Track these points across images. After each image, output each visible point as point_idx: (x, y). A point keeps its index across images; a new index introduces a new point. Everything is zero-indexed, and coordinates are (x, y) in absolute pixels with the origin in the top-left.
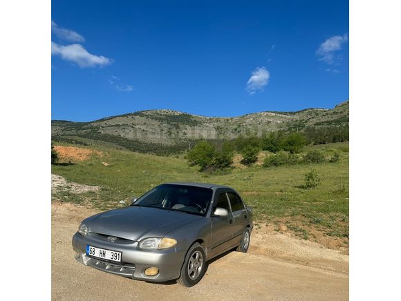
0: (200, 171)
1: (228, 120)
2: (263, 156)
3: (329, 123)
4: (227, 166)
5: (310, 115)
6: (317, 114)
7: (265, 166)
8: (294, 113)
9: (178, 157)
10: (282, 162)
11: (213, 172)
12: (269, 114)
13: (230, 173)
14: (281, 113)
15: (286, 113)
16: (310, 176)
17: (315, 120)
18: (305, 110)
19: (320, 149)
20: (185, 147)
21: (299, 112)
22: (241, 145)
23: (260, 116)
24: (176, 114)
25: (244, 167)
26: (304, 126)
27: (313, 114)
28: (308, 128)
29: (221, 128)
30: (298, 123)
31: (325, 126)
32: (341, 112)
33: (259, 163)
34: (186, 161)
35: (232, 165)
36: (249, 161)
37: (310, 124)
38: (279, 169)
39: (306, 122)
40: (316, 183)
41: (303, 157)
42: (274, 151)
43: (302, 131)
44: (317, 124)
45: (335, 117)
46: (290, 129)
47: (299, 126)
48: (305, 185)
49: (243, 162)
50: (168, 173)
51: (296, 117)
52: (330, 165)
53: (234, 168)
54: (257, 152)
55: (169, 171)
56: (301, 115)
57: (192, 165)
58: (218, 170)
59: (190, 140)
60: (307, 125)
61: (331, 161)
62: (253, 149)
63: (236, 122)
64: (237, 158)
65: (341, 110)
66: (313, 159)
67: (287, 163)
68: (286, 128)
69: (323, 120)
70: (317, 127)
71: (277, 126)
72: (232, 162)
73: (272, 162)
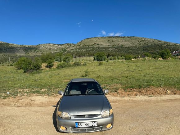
0: (24, 72)
3: (76, 49)
4: (39, 69)
5: (68, 46)
6: (71, 46)
7: (58, 68)
8: (62, 45)
10: (65, 66)
11: (33, 72)
12: (51, 45)
13: (42, 72)
14: (56, 45)
15: (58, 45)
16: (86, 72)
17: (70, 48)
18: (66, 44)
20: (7, 60)
21: (63, 44)
22: (44, 59)
23: (46, 45)
25: (48, 69)
26: (66, 51)
27: (69, 46)
28: (68, 51)
29: (27, 51)
30: (63, 49)
31: (74, 51)
32: (80, 45)
33: (54, 67)
34: (13, 67)
35: (41, 68)
36: (50, 66)
37: (69, 49)
39: (67, 49)
41: (73, 63)
42: (60, 61)
43: (66, 53)
44: (71, 50)
45: (78, 47)
46: (61, 51)
48: (84, 75)
49: (47, 67)
51: (62, 46)
53: (42, 70)
54: (53, 62)
55: (6, 74)
56: (64, 46)
57: (18, 69)
58: (34, 71)
59: (9, 56)
61: (83, 65)
62: (51, 61)
64: (44, 65)
65: (79, 44)
66: (77, 64)
67: (67, 66)
68: (59, 51)
69: (74, 48)
70: (71, 51)
71: (55, 50)
72: (41, 67)
73: (60, 66)
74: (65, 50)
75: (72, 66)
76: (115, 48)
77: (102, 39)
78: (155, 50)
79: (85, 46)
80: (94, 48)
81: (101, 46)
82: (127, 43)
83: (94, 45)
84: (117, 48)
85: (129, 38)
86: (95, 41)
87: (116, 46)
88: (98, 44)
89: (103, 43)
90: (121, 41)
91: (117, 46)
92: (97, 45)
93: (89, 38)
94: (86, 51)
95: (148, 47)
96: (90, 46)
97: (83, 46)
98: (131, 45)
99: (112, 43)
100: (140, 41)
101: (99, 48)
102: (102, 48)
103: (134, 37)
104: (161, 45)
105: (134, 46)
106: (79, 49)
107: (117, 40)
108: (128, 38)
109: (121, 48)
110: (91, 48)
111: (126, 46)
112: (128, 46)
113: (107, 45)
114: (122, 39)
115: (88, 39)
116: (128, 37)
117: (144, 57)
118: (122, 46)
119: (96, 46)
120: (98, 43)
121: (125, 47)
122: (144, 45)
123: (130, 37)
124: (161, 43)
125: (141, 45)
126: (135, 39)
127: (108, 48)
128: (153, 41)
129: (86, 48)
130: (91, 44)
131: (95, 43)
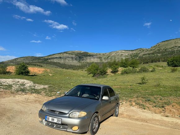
0: (93, 76)
1: (104, 54)
2: (120, 69)
3: (149, 54)
4: (105, 74)
5: (140, 51)
6: (143, 51)
7: (122, 74)
8: (133, 51)
9: (82, 70)
10: (130, 72)
11: (99, 77)
12: (122, 51)
13: (106, 77)
14: (127, 51)
15: (129, 51)
16: (143, 79)
17: (143, 53)
18: (138, 49)
19: (146, 66)
20: (86, 66)
21: (135, 50)
22: (110, 65)
23: (118, 52)
24: (82, 52)
25: (112, 74)
27: (142, 51)
28: (140, 56)
29: (101, 58)
30: (135, 55)
31: (148, 56)
33: (119, 73)
34: (86, 72)
35: (107, 74)
36: (114, 72)
37: (141, 55)
38: (128, 75)
39: (139, 54)
40: (146, 82)
41: (139, 69)
42: (125, 67)
43: (137, 58)
44: (144, 55)
45: (151, 52)
46: (132, 57)
47: (136, 56)
48: (141, 83)
49: (112, 72)
50: (79, 78)
51: (134, 52)
52: (151, 73)
53: (108, 75)
54: (118, 67)
55: (79, 77)
56: (136, 51)
57: (89, 74)
58: (100, 76)
59: (88, 63)
60: (139, 55)
61: (152, 71)
62: (116, 67)
63: (107, 55)
64: (109, 70)
65: (154, 49)
66: (143, 70)
67: (132, 72)
68: (130, 57)
69: (146, 53)
71: (126, 56)
72: (107, 72)
73: (125, 72)
74: (136, 55)
79: (161, 51)
80: (173, 52)
83: (173, 48)
86: (175, 43)
92: (177, 48)
93: (166, 41)
94: (162, 56)
96: (168, 49)
97: (158, 50)
106: (153, 54)
110: (170, 51)
115: (164, 41)
120: (179, 46)
129: (162, 52)
130: (168, 47)
131: (175, 45)
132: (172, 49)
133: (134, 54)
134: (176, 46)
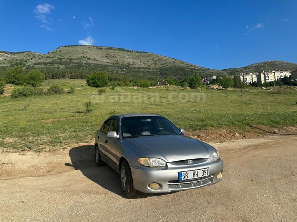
2: (9, 88)
3: (45, 64)
5: (29, 56)
6: (34, 57)
8: (15, 54)
10: (30, 93)
15: (6, 53)
16: (88, 104)
17: (34, 61)
21: (19, 53)
27: (31, 56)
28: (29, 66)
30: (18, 62)
31: (42, 66)
32: (53, 57)
33: (6, 95)
37: (31, 63)
38: (28, 99)
39: (26, 61)
41: (48, 90)
44: (36, 64)
45: (49, 60)
46: (12, 66)
51: (17, 57)
54: (3, 85)
56: (21, 55)
60: (28, 64)
61: (68, 93)
65: (52, 55)
66: (55, 91)
67: (35, 94)
68: (9, 65)
69: (41, 61)
70: (36, 66)
73: (20, 93)
74: (21, 63)
75: (45, 94)
76: (118, 67)
77: (95, 51)
78: (175, 76)
79: (63, 60)
80: (80, 65)
81: (93, 62)
82: (136, 61)
83: (81, 58)
84: (121, 69)
85: (140, 54)
86: (83, 52)
87: (118, 64)
88: (89, 59)
89: (96, 57)
90: (127, 57)
91: (120, 64)
92: (86, 59)
93: (71, 46)
94: (66, 68)
95: (167, 70)
96: (74, 59)
97: (60, 59)
98: (143, 65)
99: (113, 59)
100: (155, 59)
101: (90, 65)
102: (96, 66)
103: (146, 52)
104: (184, 68)
105: (147, 67)
106: (51, 64)
107: (120, 54)
108: (137, 54)
109: (127, 68)
110: (76, 63)
111: (134, 66)
112: (137, 66)
113: (105, 61)
114: (129, 53)
115: (68, 47)
116: (139, 52)
117: (166, 85)
118: (129, 65)
119: (84, 62)
120: (89, 57)
121: (134, 68)
122: (161, 67)
123: (141, 52)
124: (183, 65)
125: (157, 67)
126: (149, 56)
127: (106, 66)
128: (174, 62)
129: (65, 64)
130: (74, 56)
131: (83, 55)
132: (80, 60)
133: (17, 60)
134: (84, 57)
